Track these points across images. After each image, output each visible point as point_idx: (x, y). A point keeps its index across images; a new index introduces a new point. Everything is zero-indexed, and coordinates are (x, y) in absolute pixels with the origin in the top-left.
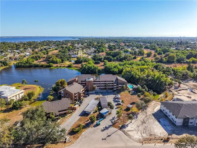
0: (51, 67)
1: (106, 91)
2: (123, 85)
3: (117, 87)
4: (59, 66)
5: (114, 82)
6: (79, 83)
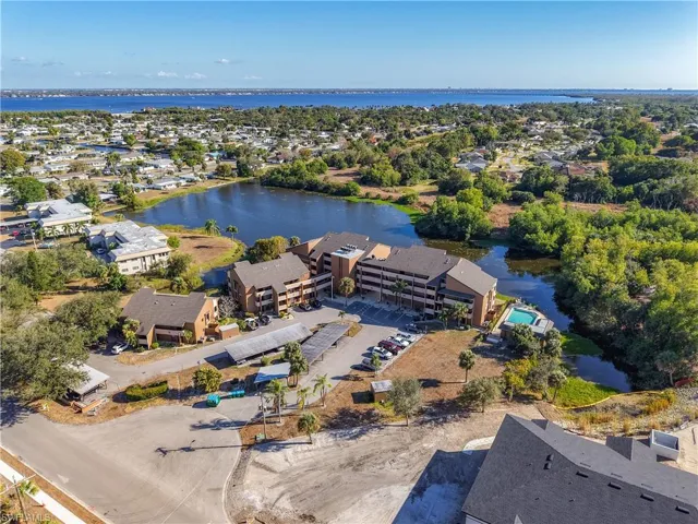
1: (397, 307)
2: (466, 301)
3: (438, 306)
4: (374, 196)
5: (430, 279)
6: (315, 260)
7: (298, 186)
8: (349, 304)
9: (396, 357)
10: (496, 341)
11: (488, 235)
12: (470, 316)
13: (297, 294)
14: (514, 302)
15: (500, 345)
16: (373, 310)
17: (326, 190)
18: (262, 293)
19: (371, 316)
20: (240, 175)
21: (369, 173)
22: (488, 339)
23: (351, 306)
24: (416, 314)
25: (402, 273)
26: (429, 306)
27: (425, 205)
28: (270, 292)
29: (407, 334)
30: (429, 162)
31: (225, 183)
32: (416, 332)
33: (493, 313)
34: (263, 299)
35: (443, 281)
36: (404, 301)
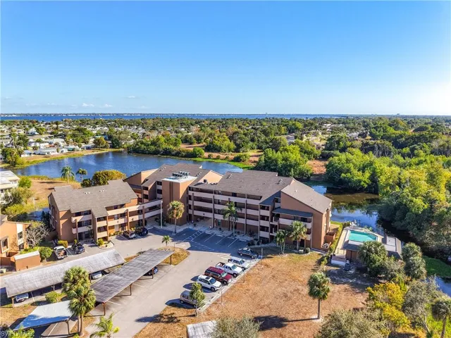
0: (196, 157)
1: (230, 233)
2: (304, 220)
3: (274, 228)
4: (215, 157)
5: (262, 200)
6: (147, 189)
7: (156, 153)
8: (178, 231)
9: (226, 288)
10: (343, 263)
11: (309, 178)
12: (309, 237)
13: (122, 221)
14: (349, 225)
15: (347, 268)
16: (205, 236)
17: (178, 154)
18: (79, 219)
19: (201, 242)
20: (112, 147)
21: (212, 143)
22: (333, 262)
23: (181, 234)
24: (249, 239)
25: (234, 195)
26: (263, 228)
27: (255, 162)
28: (88, 217)
29: (240, 260)
30: (256, 138)
31: (99, 152)
32: (250, 257)
33: (332, 234)
34: (80, 224)
35: (277, 201)
36: (236, 226)
